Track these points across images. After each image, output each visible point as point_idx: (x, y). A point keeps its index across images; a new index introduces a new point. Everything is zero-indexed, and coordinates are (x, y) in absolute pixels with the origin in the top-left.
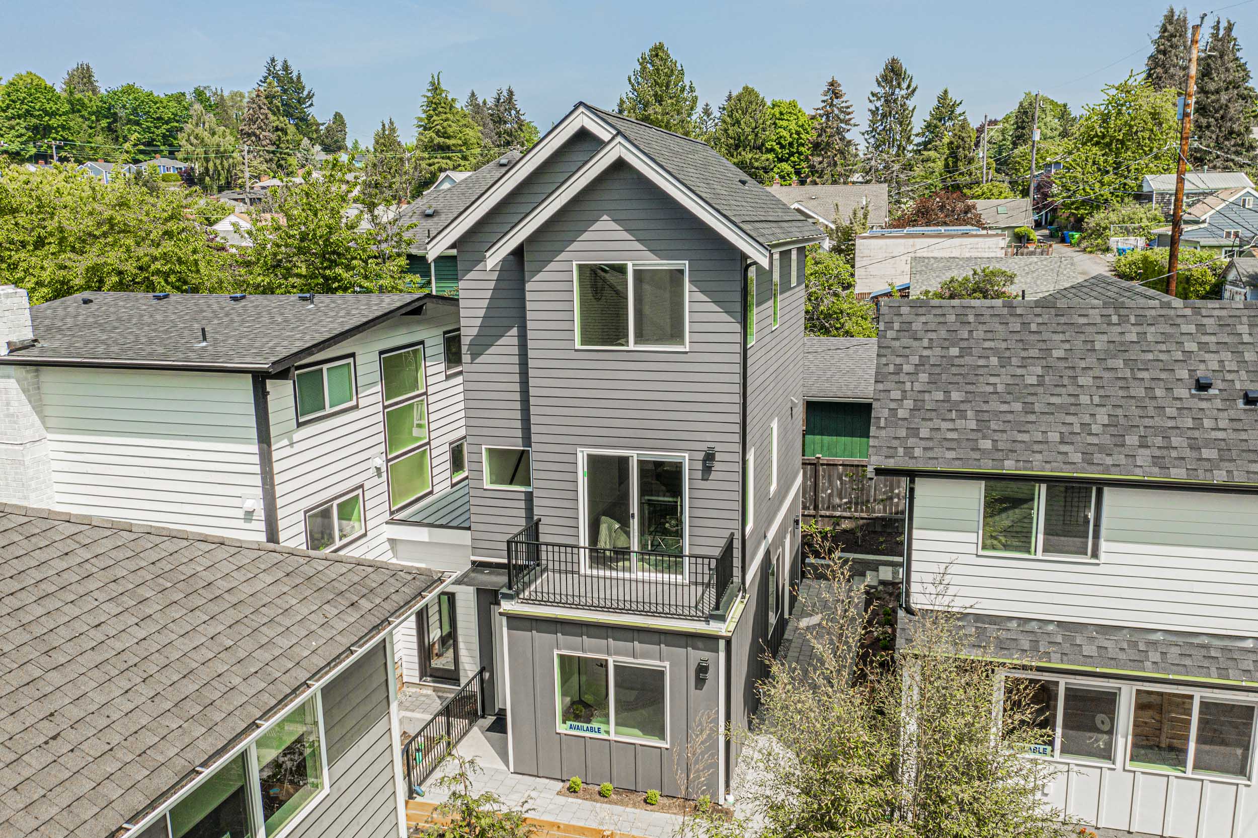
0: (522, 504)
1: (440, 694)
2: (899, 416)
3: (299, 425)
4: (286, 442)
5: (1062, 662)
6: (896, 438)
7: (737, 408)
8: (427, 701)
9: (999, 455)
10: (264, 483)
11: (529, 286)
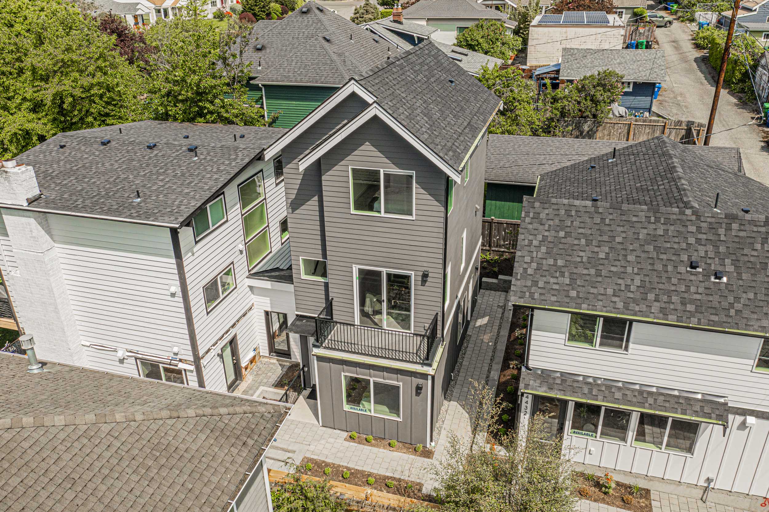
0: (323, 288)
1: (281, 363)
2: (528, 273)
3: (196, 242)
4: (190, 254)
5: (603, 401)
6: (525, 286)
7: (441, 251)
8: (274, 368)
9: (579, 301)
10: (180, 278)
11: (323, 178)
